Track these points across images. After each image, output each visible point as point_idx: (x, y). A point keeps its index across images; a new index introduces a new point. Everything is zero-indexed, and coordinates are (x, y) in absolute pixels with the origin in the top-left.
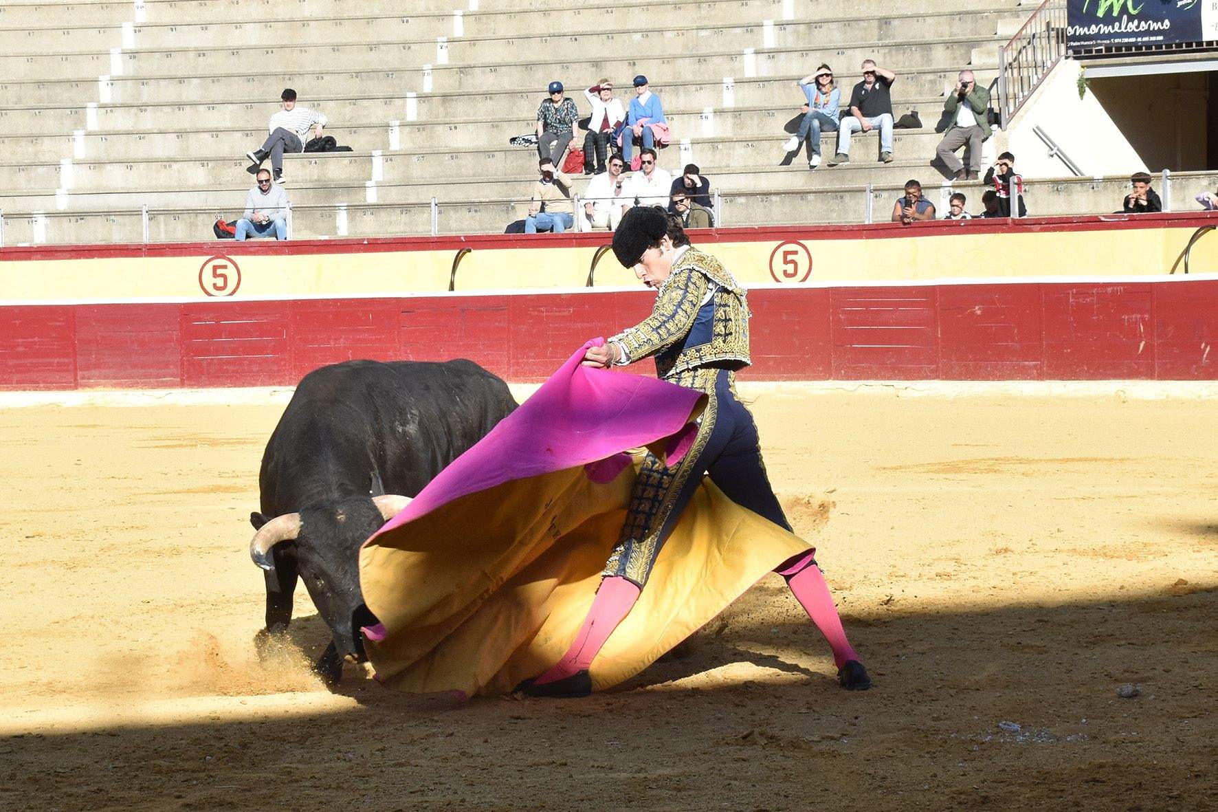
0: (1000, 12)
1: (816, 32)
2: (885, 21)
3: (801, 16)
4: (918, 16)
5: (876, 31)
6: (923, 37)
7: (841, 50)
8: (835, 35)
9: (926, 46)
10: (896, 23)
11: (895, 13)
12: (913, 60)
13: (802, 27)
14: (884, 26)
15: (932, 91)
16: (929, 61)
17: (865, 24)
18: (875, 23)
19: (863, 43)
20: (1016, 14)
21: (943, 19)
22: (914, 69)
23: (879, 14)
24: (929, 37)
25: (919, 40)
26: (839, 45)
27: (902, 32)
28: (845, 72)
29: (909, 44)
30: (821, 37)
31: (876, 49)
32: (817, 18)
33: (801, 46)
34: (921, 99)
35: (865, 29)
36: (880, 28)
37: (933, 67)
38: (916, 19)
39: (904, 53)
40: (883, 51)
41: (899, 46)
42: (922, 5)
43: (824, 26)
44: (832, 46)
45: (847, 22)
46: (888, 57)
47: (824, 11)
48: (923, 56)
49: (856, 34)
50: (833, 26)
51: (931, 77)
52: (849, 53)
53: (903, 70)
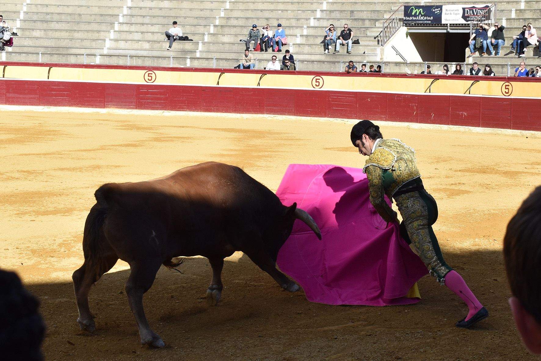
0: (385, 11)
1: (332, 13)
2: (352, 12)
3: (329, 9)
5: (349, 15)
6: (363, 17)
7: (339, 19)
8: (337, 15)
9: (363, 20)
10: (355, 12)
11: (356, 9)
12: (359, 24)
13: (328, 12)
15: (364, 33)
16: (364, 24)
17: (346, 12)
18: (349, 12)
19: (345, 18)
20: (390, 12)
21: (369, 12)
22: (359, 27)
23: (351, 9)
24: (365, 17)
25: (361, 18)
26: (338, 18)
27: (357, 15)
28: (339, 26)
29: (359, 19)
30: (333, 15)
31: (349, 20)
32: (333, 9)
33: (327, 18)
34: (360, 35)
35: (346, 14)
36: (351, 14)
37: (365, 26)
38: (361, 12)
39: (357, 22)
40: (351, 20)
41: (355, 19)
42: (363, 8)
43: (335, 12)
44: (336, 18)
45: (341, 11)
46: (352, 22)
47: (335, 7)
48: (362, 23)
49: (343, 15)
50: (337, 12)
51: (364, 29)
52: (341, 20)
53: (356, 26)
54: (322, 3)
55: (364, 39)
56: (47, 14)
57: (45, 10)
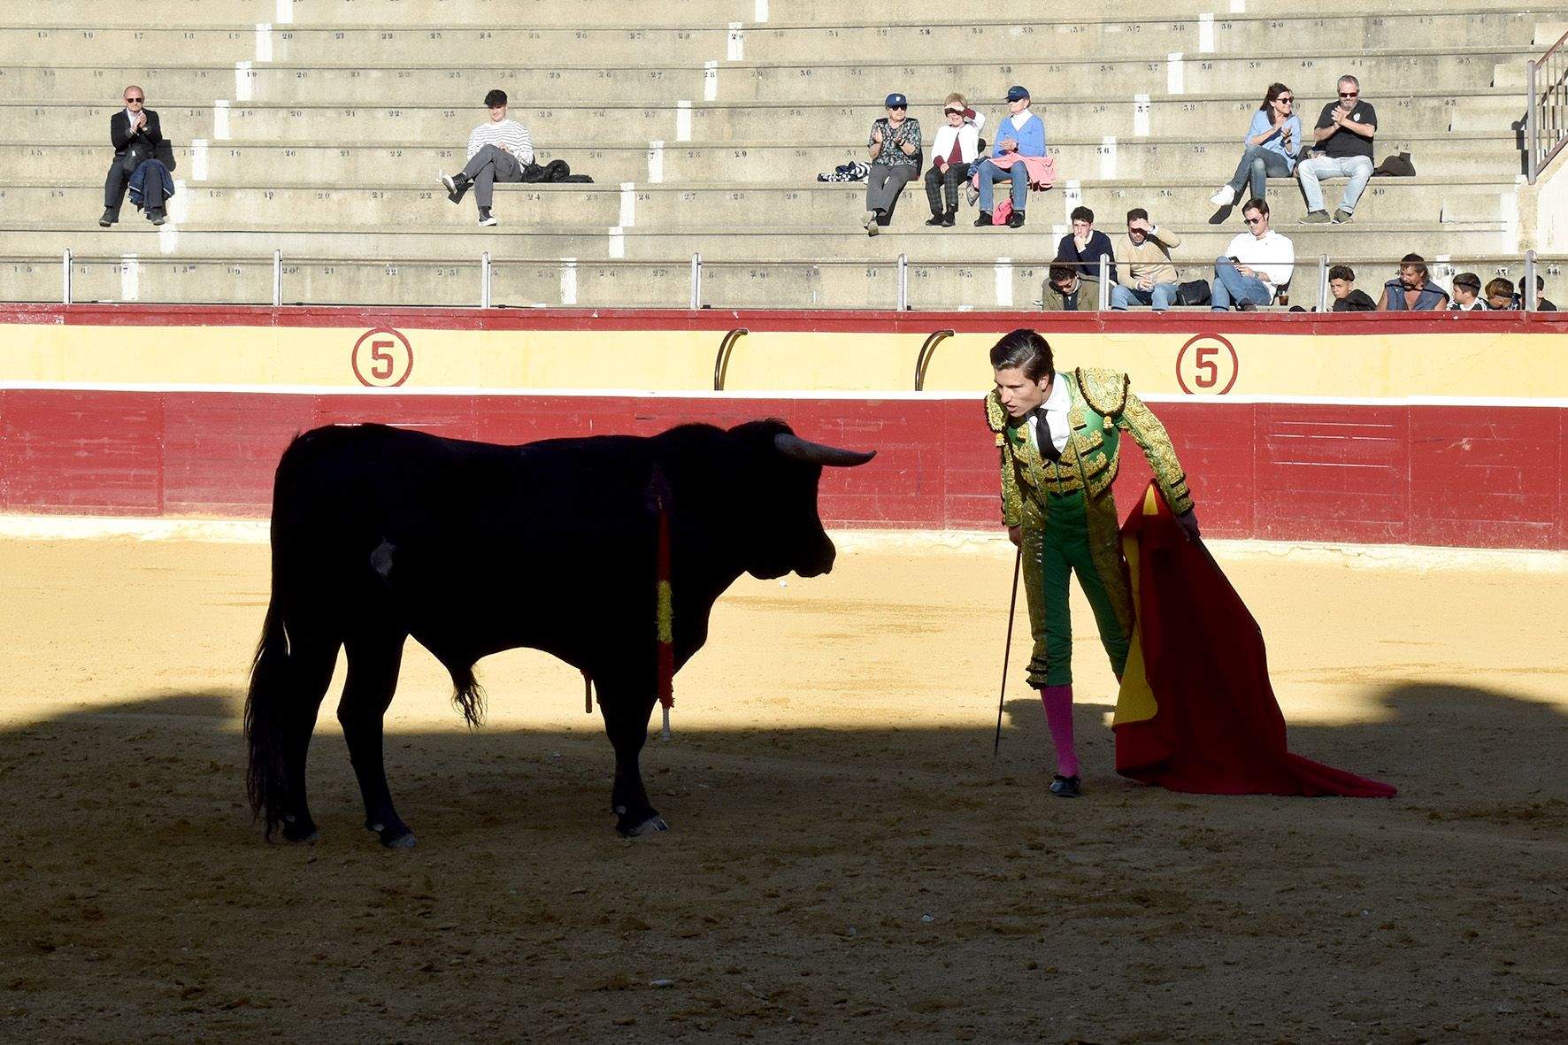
0: (1539, 13)
1: (1274, 32)
2: (1374, 20)
3: (1258, 10)
4: (1421, 15)
5: (1360, 34)
6: (1429, 44)
7: (1307, 60)
8: (1302, 38)
9: (1430, 58)
10: (1390, 23)
11: (1391, 8)
12: (1412, 78)
13: (1254, 26)
14: (1373, 28)
15: (1434, 122)
16: (1434, 79)
17: (1345, 23)
18: (1360, 23)
19: (1342, 51)
20: (1562, 15)
21: (1456, 19)
22: (1410, 91)
23: (1367, 9)
24: (1437, 45)
25: (1421, 48)
26: (1305, 52)
27: (1398, 37)
28: (1310, 91)
29: (1407, 55)
30: (1281, 40)
31: (1358, 61)
32: (1276, 12)
33: (1252, 51)
34: (1415, 134)
35: (1345, 30)
36: (1367, 29)
37: (1440, 88)
38: (1418, 19)
39: (1398, 67)
40: (1367, 63)
41: (1392, 57)
43: (1288, 24)
44: (1295, 53)
45: (1320, 20)
46: (1378, 72)
47: (1288, 2)
48: (1425, 73)
49: (1331, 38)
50: (1300, 24)
51: (1434, 103)
52: (1318, 64)
53: (1394, 92)
55: (1439, 148)
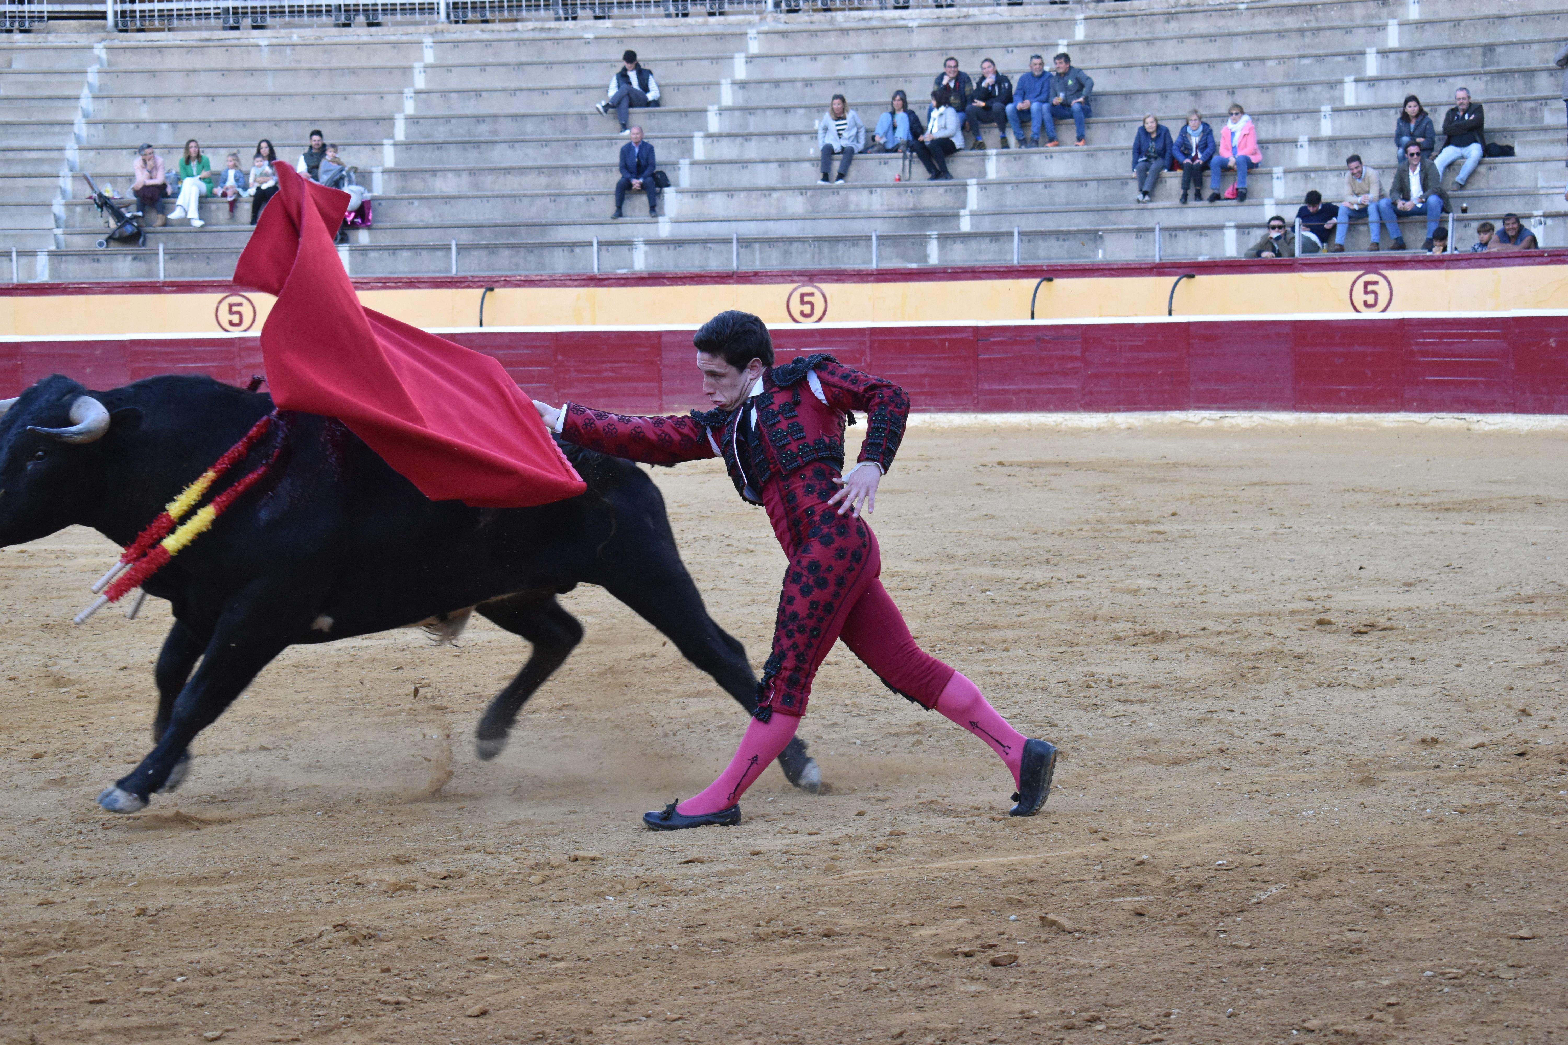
1: (1419, 59)
2: (1489, 48)
3: (1407, 44)
4: (1523, 43)
5: (1480, 59)
6: (1529, 63)
7: (1442, 78)
8: (1438, 63)
9: (1529, 73)
10: (1501, 50)
11: (1502, 39)
12: (1516, 88)
13: (1405, 55)
14: (1489, 54)
15: (1533, 119)
16: (1532, 89)
17: (1467, 51)
18: (1479, 51)
19: (1466, 70)
21: (1548, 45)
22: (1515, 97)
23: (1484, 41)
24: (1534, 65)
25: (1524, 66)
26: (1441, 72)
27: (1506, 60)
28: (1445, 99)
29: (1512, 72)
30: (1424, 65)
31: (1478, 77)
32: (1420, 45)
33: (1404, 73)
34: (1518, 126)
35: (1469, 56)
36: (1484, 55)
37: (1536, 95)
38: (1520, 46)
39: (1506, 80)
40: (1485, 78)
41: (1502, 73)
42: (1529, 32)
43: (1428, 54)
44: (1433, 73)
45: (1451, 50)
46: (1490, 84)
47: (1429, 37)
48: (1526, 84)
49: (1459, 62)
50: (1437, 53)
51: (1532, 104)
52: (1451, 80)
53: (1503, 97)
54: (1383, 27)
55: (1536, 137)
56: (479, 119)
57: (471, 107)
